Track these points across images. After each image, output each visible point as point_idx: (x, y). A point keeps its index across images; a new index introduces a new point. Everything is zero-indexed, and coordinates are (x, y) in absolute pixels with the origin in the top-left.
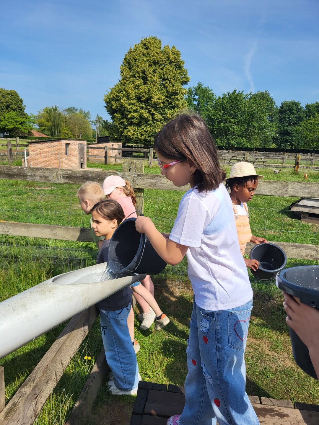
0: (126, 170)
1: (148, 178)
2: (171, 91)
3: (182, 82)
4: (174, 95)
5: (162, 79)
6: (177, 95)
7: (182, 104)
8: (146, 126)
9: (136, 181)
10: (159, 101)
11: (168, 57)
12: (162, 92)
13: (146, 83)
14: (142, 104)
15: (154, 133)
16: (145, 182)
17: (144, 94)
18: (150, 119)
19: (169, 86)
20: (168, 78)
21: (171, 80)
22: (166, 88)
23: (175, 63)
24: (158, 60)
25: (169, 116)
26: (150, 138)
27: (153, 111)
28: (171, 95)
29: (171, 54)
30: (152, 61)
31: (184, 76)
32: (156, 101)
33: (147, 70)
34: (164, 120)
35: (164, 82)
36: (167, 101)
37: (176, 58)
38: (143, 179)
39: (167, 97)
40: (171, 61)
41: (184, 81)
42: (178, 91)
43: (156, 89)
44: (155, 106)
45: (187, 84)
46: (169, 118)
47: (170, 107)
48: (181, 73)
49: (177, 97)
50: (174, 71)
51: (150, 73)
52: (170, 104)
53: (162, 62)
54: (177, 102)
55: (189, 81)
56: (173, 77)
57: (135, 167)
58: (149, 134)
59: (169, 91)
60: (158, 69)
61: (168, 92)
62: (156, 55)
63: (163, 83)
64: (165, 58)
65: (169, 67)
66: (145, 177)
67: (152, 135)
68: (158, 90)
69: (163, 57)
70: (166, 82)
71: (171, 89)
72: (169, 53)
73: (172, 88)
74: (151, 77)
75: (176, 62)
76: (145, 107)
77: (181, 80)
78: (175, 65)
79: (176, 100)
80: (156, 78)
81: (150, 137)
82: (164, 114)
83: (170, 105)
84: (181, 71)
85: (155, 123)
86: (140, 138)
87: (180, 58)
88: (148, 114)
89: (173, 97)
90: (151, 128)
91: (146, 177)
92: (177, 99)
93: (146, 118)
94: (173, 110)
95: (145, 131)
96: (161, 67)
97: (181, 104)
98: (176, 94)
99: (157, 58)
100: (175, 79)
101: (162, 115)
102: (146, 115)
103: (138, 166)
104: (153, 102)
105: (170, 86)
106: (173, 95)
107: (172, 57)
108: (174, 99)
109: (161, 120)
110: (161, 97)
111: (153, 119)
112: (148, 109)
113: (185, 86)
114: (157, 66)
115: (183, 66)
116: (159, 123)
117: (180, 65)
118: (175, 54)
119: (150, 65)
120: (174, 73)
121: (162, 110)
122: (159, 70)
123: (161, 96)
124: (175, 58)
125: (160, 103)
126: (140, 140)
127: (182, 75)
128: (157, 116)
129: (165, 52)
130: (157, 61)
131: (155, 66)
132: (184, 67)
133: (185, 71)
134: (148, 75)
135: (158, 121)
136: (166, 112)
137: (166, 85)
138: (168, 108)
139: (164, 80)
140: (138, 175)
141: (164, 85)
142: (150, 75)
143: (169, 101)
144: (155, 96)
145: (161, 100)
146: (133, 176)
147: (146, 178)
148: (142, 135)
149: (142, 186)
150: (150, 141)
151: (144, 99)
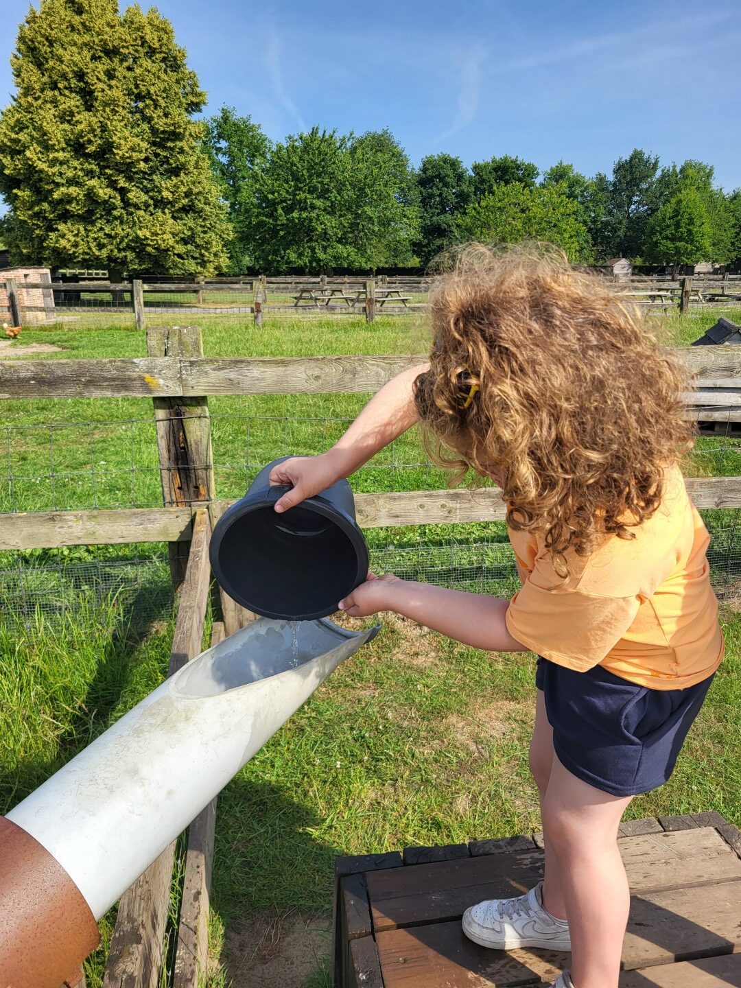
0: (157, 352)
1: (219, 369)
2: (162, 129)
3: (187, 104)
4: (173, 141)
5: (133, 97)
6: (181, 140)
7: (197, 162)
8: (108, 221)
9: (186, 380)
10: (134, 154)
11: (142, 38)
12: (139, 130)
13: (92, 106)
14: (90, 163)
15: (132, 241)
16: (210, 380)
17: (90, 136)
18: (118, 203)
19: (154, 115)
20: (149, 93)
21: (159, 98)
22: (149, 120)
23: (163, 55)
24: (116, 44)
25: (165, 194)
26: (124, 254)
27: (122, 183)
28: (165, 139)
29: (147, 29)
30: (97, 45)
31: (189, 89)
32: (127, 155)
33: (89, 71)
34: (156, 207)
35: (141, 105)
36: (157, 155)
37: (164, 41)
38: (206, 372)
39: (154, 144)
40: (150, 47)
41: (192, 102)
42: (182, 130)
43: (122, 124)
44: (127, 169)
45: (200, 111)
46: (167, 198)
47: (166, 170)
48: (182, 82)
49: (179, 144)
50: (163, 76)
51: (98, 79)
52: (164, 162)
53: (127, 51)
54: (182, 159)
55: (204, 103)
56: (164, 91)
57: (181, 342)
58: (121, 242)
59: (158, 129)
60: (120, 69)
61: (154, 131)
62: (107, 29)
63: (136, 107)
64: (136, 40)
65: (147, 63)
66: (208, 368)
67: (128, 247)
68: (126, 125)
69: (128, 38)
70: (147, 105)
71: (161, 124)
72: (143, 27)
73: (164, 120)
74: (103, 91)
75: (165, 53)
76: (98, 170)
77: (184, 100)
78: (164, 60)
79: (179, 153)
80: (117, 94)
81: (124, 250)
82: (153, 190)
83: (165, 166)
84: (180, 75)
85: (131, 214)
86: (97, 253)
87: (174, 42)
88: (108, 190)
89: (170, 144)
90: (125, 227)
91: (213, 367)
92: (182, 151)
93: (106, 202)
94: (173, 178)
95: (109, 236)
96: (125, 64)
97: (193, 163)
98: (175, 136)
99: (111, 38)
100: (167, 97)
101: (147, 192)
102: (103, 192)
103: (188, 339)
104: (118, 157)
105: (159, 116)
106: (168, 140)
107: (151, 36)
108: (172, 149)
109: (147, 206)
110: (139, 145)
111: (126, 203)
112: (109, 177)
113: (196, 116)
114: (116, 60)
115: (184, 62)
116: (141, 213)
117: (175, 58)
118: (158, 29)
119: (94, 58)
120: (164, 80)
121: (146, 179)
122: (121, 71)
123: (139, 142)
124: (159, 41)
125: (138, 161)
126: (97, 258)
127: (184, 87)
128: (136, 195)
129: (132, 22)
130: (114, 46)
131: (109, 61)
132: (187, 67)
133: (192, 77)
134: (93, 85)
135: (139, 209)
136: (157, 183)
137: (148, 112)
138: (161, 174)
139: (139, 97)
140: (192, 363)
141: (142, 112)
142: (100, 85)
143: (159, 155)
144: (122, 142)
145: (141, 152)
146: (179, 365)
147: (214, 370)
148: (101, 246)
149: (206, 390)
150: (124, 262)
151: (94, 148)
